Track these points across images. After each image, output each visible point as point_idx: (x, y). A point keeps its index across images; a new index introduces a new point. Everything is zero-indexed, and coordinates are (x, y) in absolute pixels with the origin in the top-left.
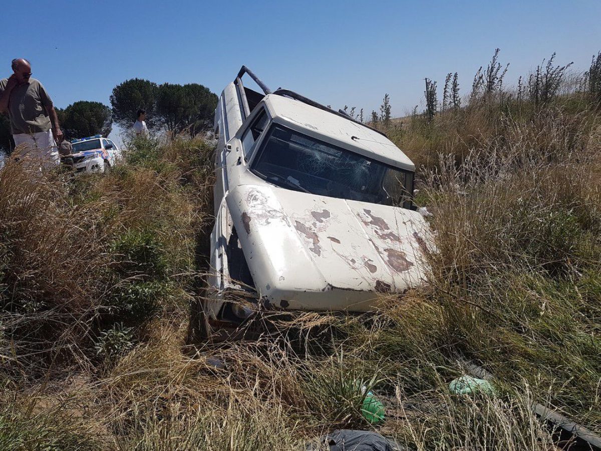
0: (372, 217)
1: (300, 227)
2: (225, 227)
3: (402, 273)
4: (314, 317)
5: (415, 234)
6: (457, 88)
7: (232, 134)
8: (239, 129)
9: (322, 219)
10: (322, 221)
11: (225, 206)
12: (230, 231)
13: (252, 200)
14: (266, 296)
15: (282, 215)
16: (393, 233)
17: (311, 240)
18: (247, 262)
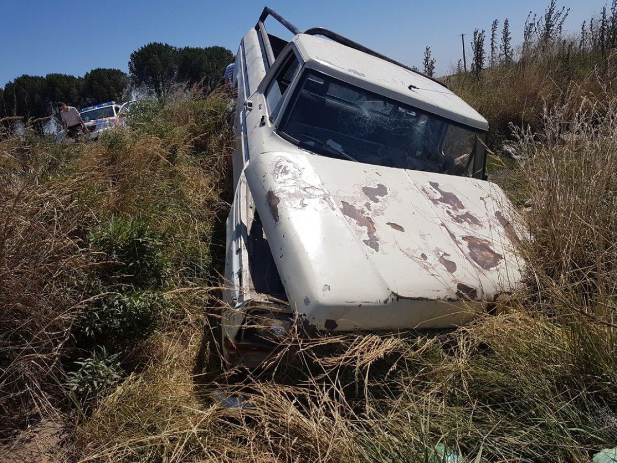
0: (441, 192)
1: (348, 210)
2: (245, 211)
3: (489, 270)
4: (373, 343)
5: (498, 214)
6: (509, 37)
7: (254, 88)
8: (261, 81)
9: (378, 197)
10: (377, 201)
11: (244, 182)
12: (252, 216)
13: (281, 173)
14: (304, 315)
15: (322, 193)
16: (470, 213)
17: (365, 228)
18: (276, 263)
